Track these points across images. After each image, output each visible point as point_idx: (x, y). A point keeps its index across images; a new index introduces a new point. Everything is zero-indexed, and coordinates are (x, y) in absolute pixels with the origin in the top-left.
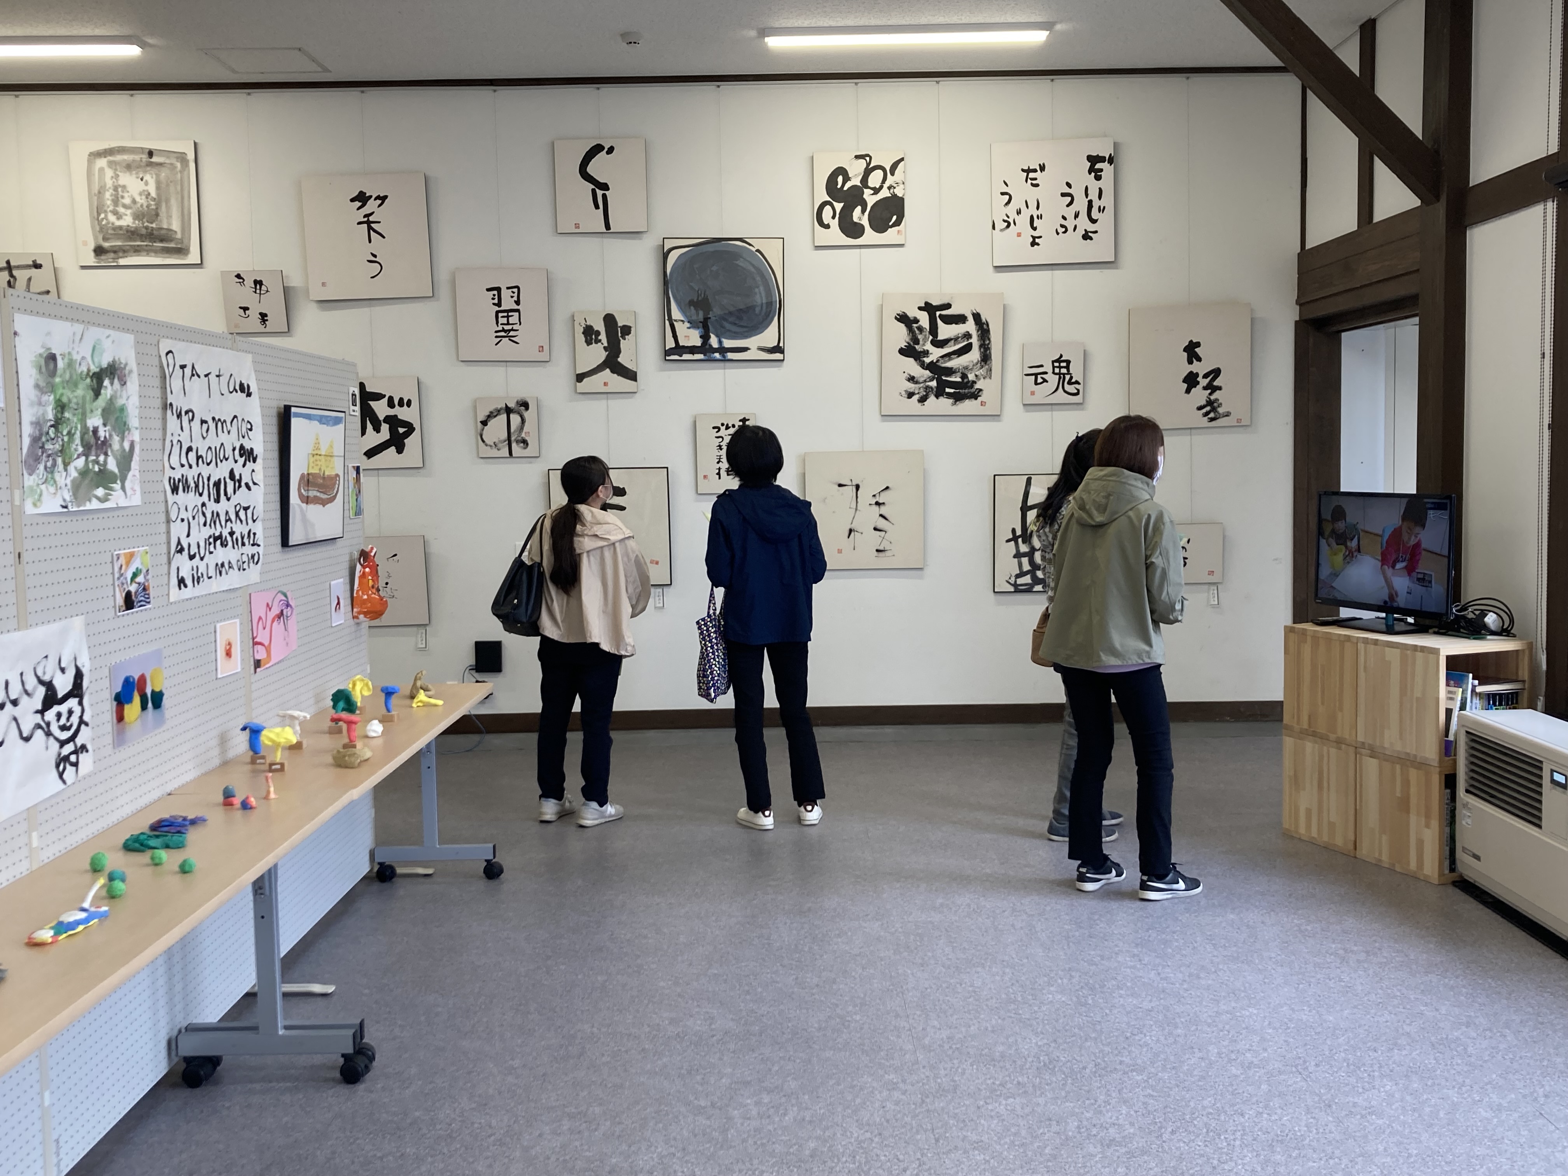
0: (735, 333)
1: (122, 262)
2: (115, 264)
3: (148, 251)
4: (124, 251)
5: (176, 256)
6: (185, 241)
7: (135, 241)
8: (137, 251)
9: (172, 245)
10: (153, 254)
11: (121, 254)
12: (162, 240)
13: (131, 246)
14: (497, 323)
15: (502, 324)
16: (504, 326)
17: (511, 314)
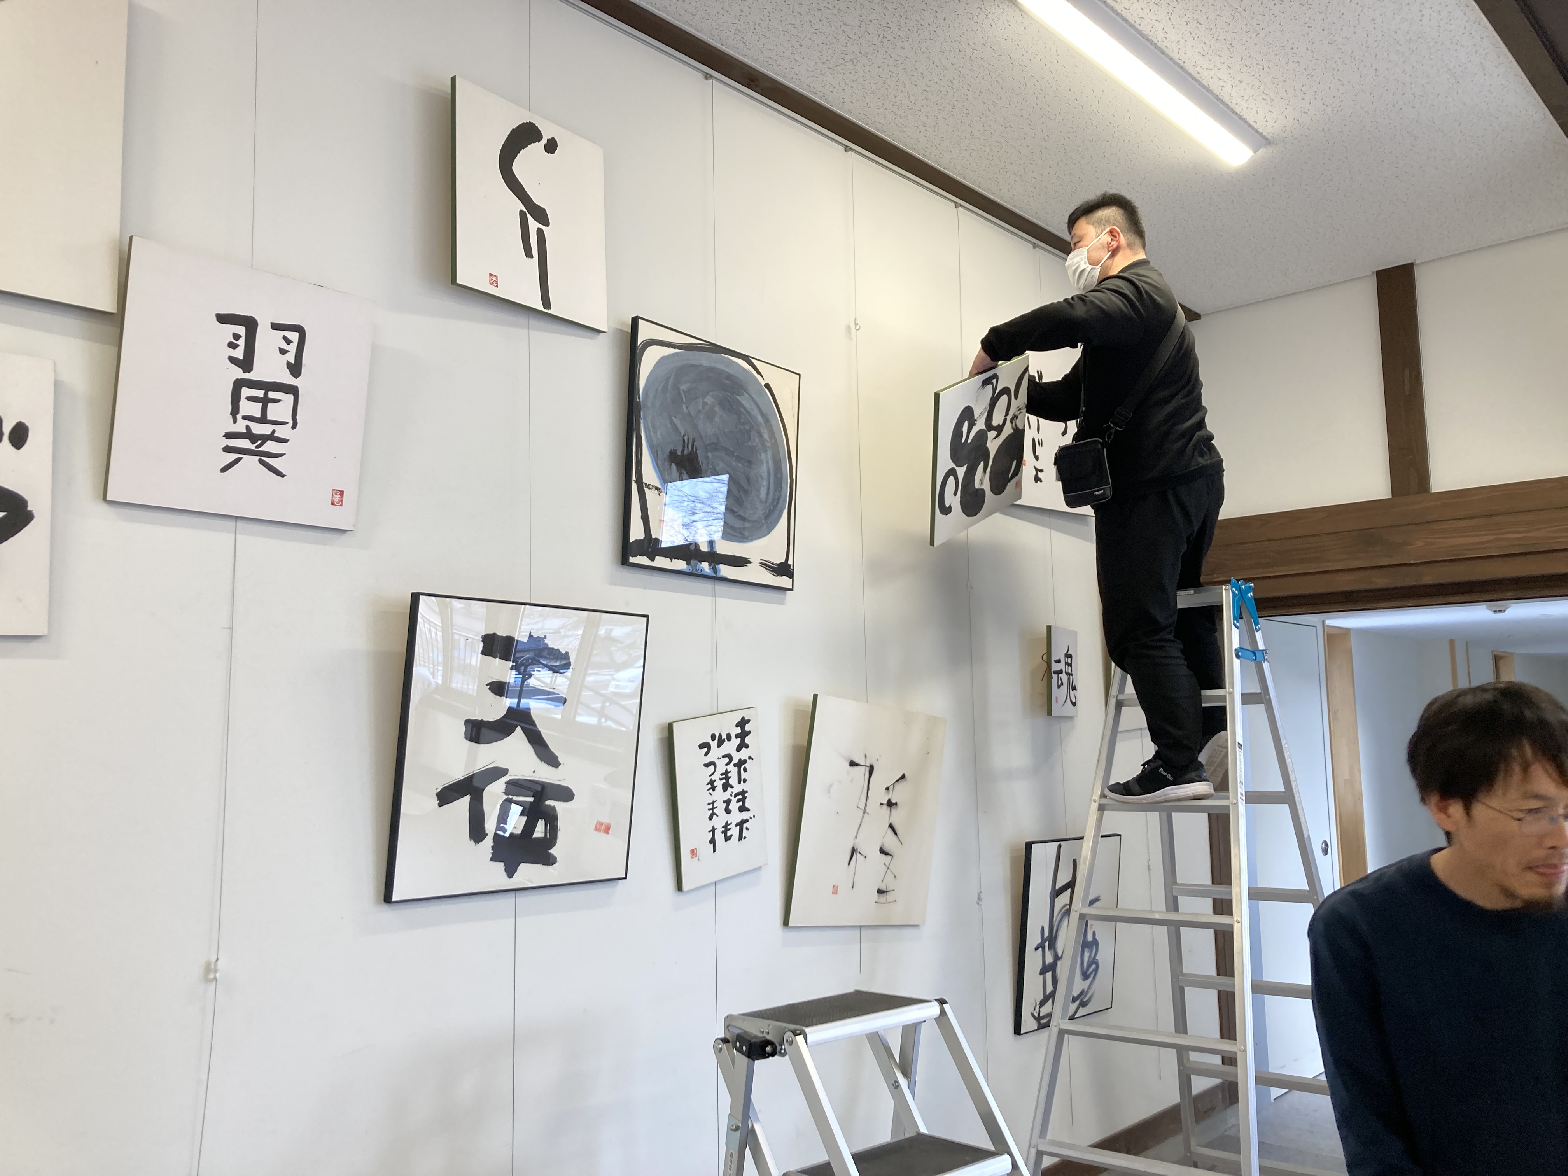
0: (732, 528)
14: (235, 411)
15: (245, 418)
16: (251, 424)
17: (272, 395)
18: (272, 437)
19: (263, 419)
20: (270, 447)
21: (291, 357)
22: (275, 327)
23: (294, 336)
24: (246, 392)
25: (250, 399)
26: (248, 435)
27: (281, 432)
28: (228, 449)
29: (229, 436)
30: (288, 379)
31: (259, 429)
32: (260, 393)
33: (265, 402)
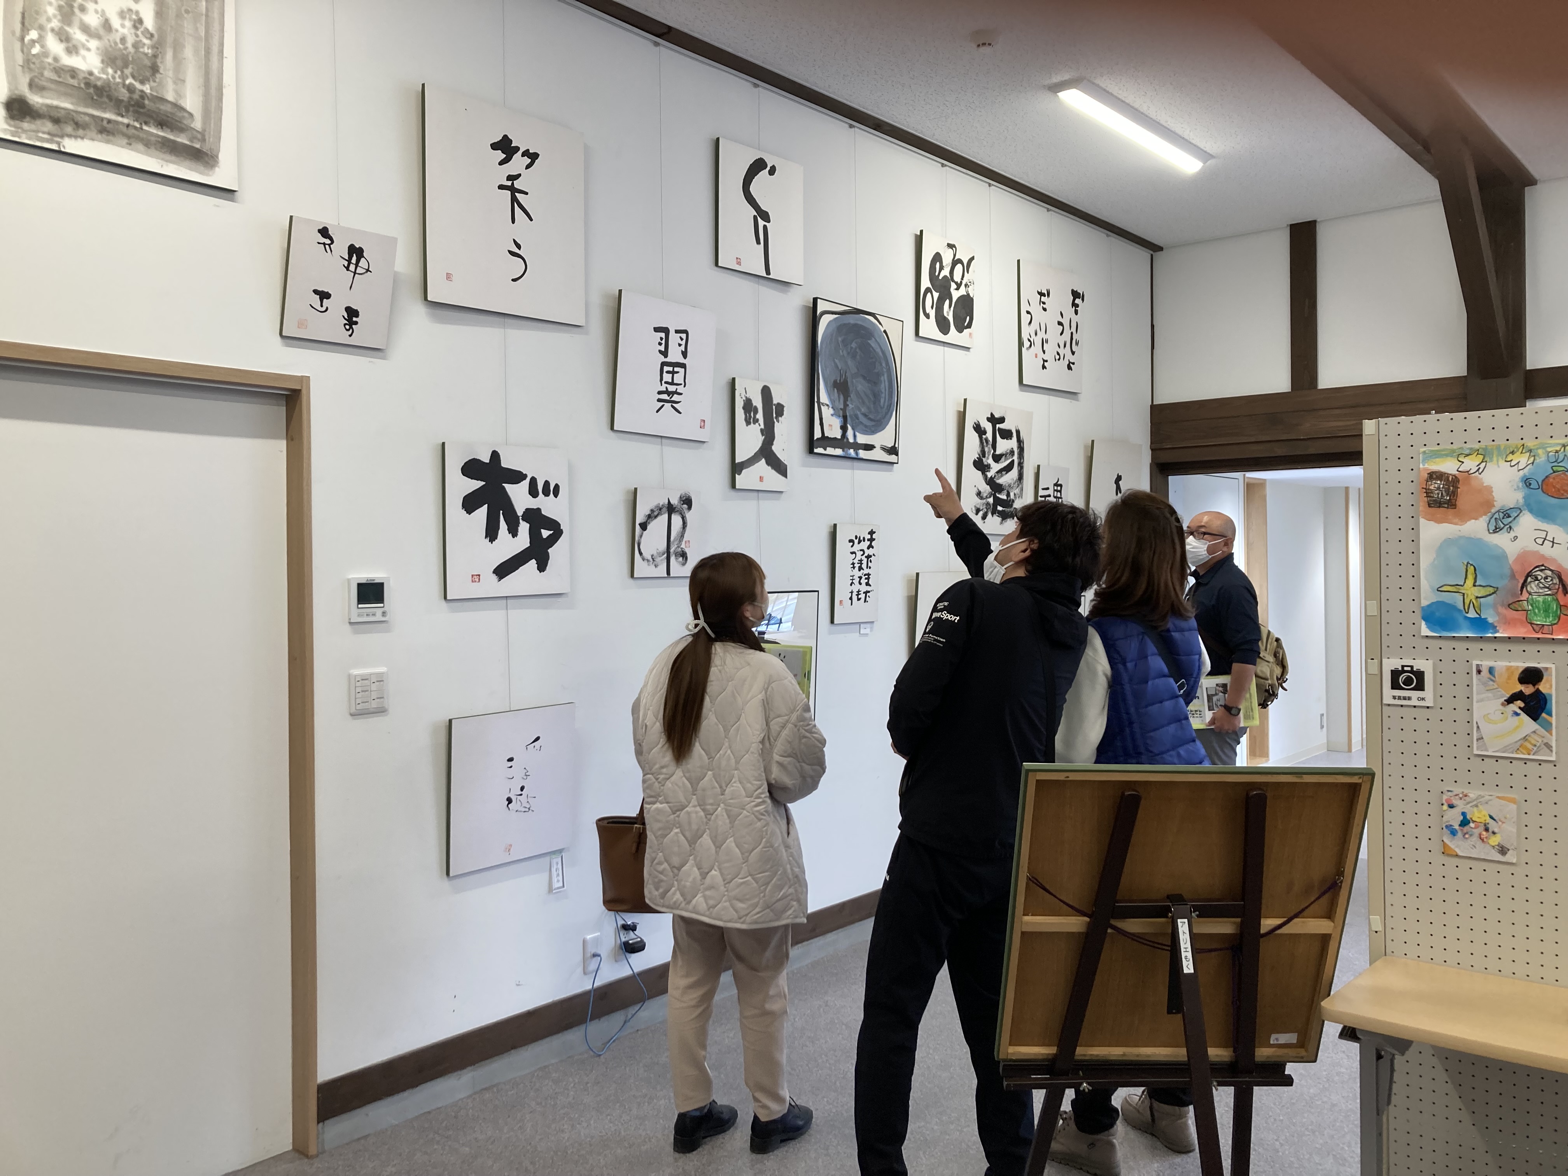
0: (866, 426)
1: (71, 146)
2: (54, 147)
3: (132, 138)
4: (77, 125)
5: (188, 163)
6: (210, 139)
7: (104, 110)
8: (106, 130)
9: (182, 139)
10: (141, 147)
11: (69, 129)
12: (162, 124)
13: (93, 116)
14: (661, 380)
15: (666, 383)
16: (668, 386)
17: (676, 369)
18: (676, 393)
19: (672, 383)
20: (675, 398)
21: (683, 348)
22: (677, 332)
23: (684, 336)
24: (666, 369)
25: (668, 372)
26: (667, 392)
27: (680, 389)
28: (659, 400)
29: (660, 393)
30: (681, 360)
31: (672, 388)
32: (671, 369)
33: (673, 373)
